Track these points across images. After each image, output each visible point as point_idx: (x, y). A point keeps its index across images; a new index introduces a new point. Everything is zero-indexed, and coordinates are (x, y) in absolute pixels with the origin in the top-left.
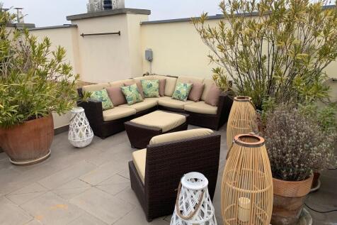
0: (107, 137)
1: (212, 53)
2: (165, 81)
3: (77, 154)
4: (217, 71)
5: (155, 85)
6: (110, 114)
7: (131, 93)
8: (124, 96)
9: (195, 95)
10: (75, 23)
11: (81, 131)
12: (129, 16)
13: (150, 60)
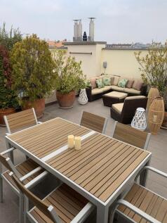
0: (93, 101)
1: (141, 67)
2: (114, 78)
3: (82, 107)
4: (143, 75)
5: (109, 80)
6: (94, 91)
7: (99, 83)
8: (97, 84)
9: (129, 86)
10: (66, 46)
11: (84, 98)
12: (98, 45)
13: (105, 67)
